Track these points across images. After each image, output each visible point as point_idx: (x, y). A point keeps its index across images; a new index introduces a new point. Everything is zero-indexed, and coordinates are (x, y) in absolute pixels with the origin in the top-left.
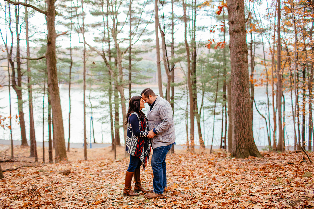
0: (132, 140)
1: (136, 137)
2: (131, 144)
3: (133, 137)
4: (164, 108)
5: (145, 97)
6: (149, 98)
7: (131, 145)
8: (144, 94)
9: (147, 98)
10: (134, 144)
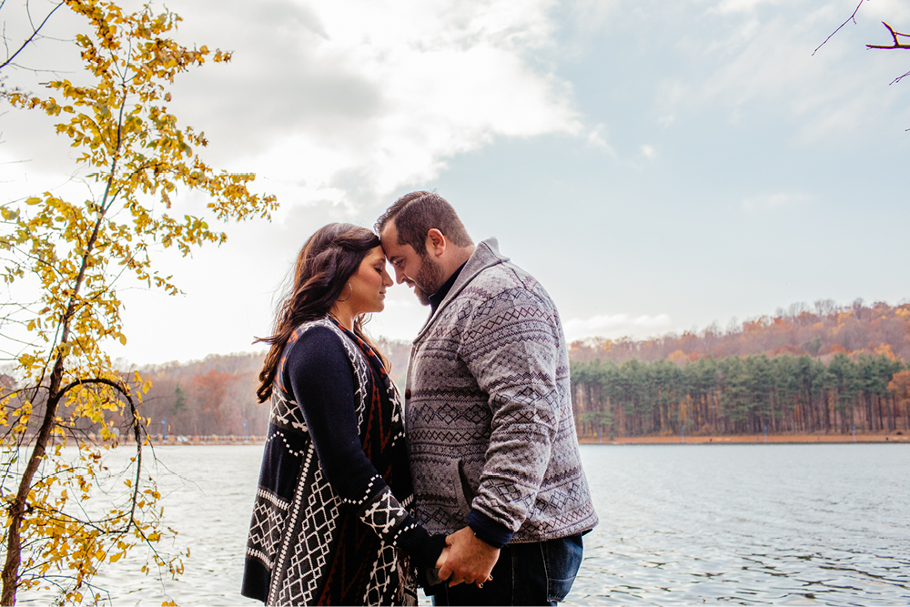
0: (301, 516)
1: (326, 494)
2: (294, 540)
3: (307, 491)
4: (500, 305)
5: (402, 241)
6: (421, 250)
7: (291, 552)
8: (398, 223)
9: (409, 250)
10: (313, 543)
